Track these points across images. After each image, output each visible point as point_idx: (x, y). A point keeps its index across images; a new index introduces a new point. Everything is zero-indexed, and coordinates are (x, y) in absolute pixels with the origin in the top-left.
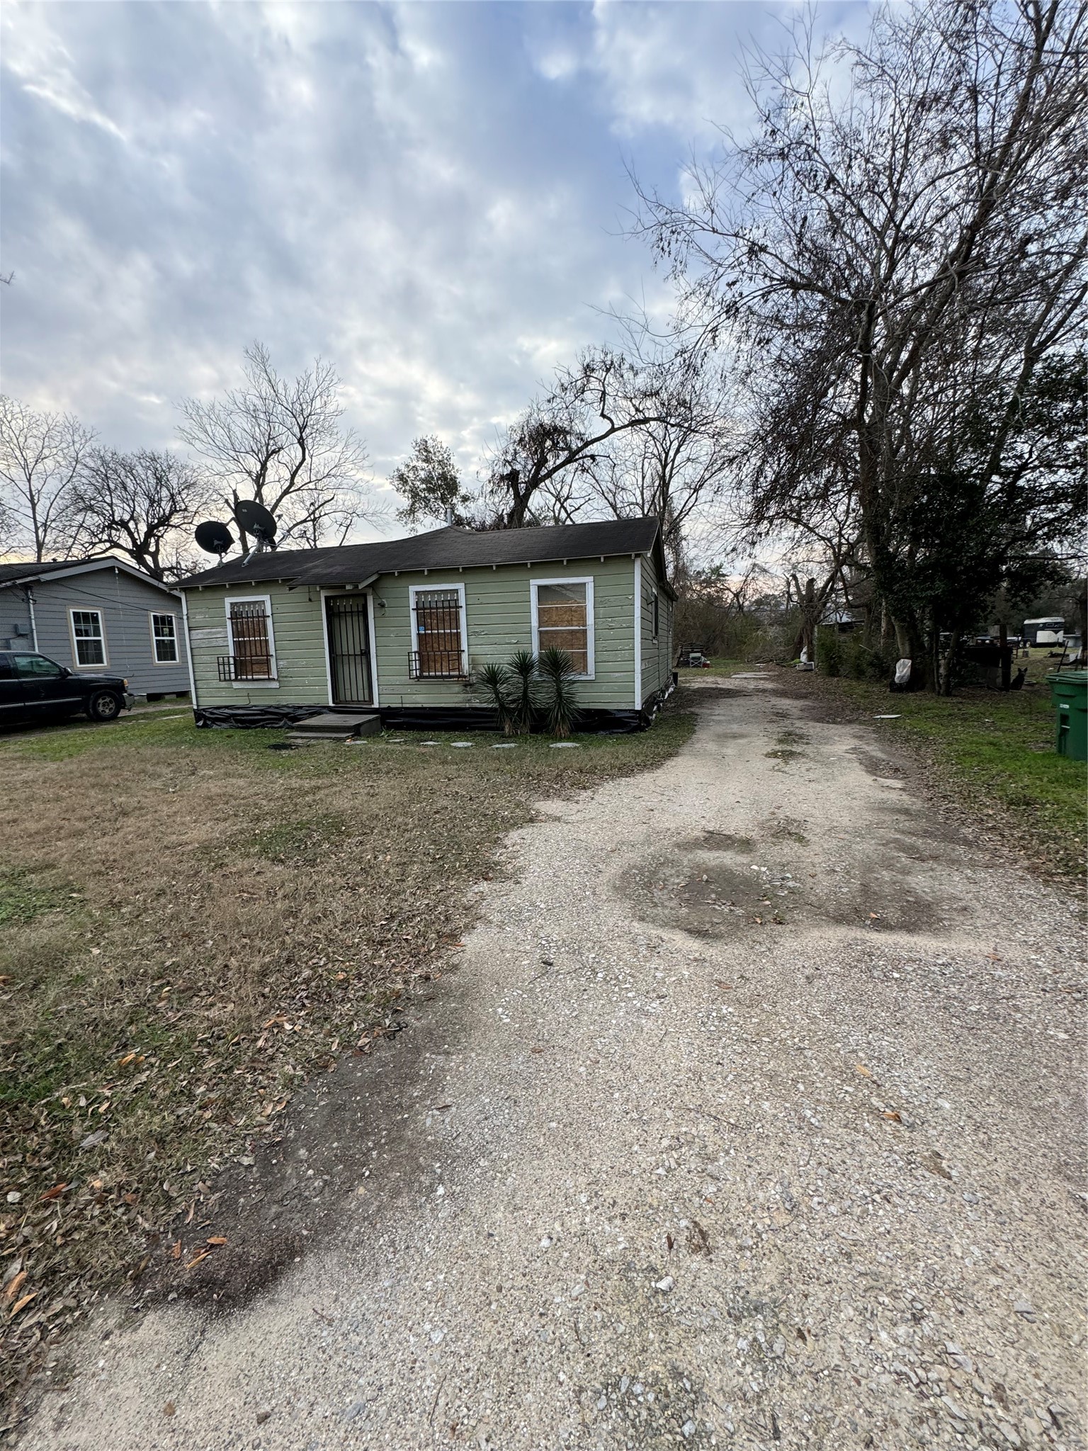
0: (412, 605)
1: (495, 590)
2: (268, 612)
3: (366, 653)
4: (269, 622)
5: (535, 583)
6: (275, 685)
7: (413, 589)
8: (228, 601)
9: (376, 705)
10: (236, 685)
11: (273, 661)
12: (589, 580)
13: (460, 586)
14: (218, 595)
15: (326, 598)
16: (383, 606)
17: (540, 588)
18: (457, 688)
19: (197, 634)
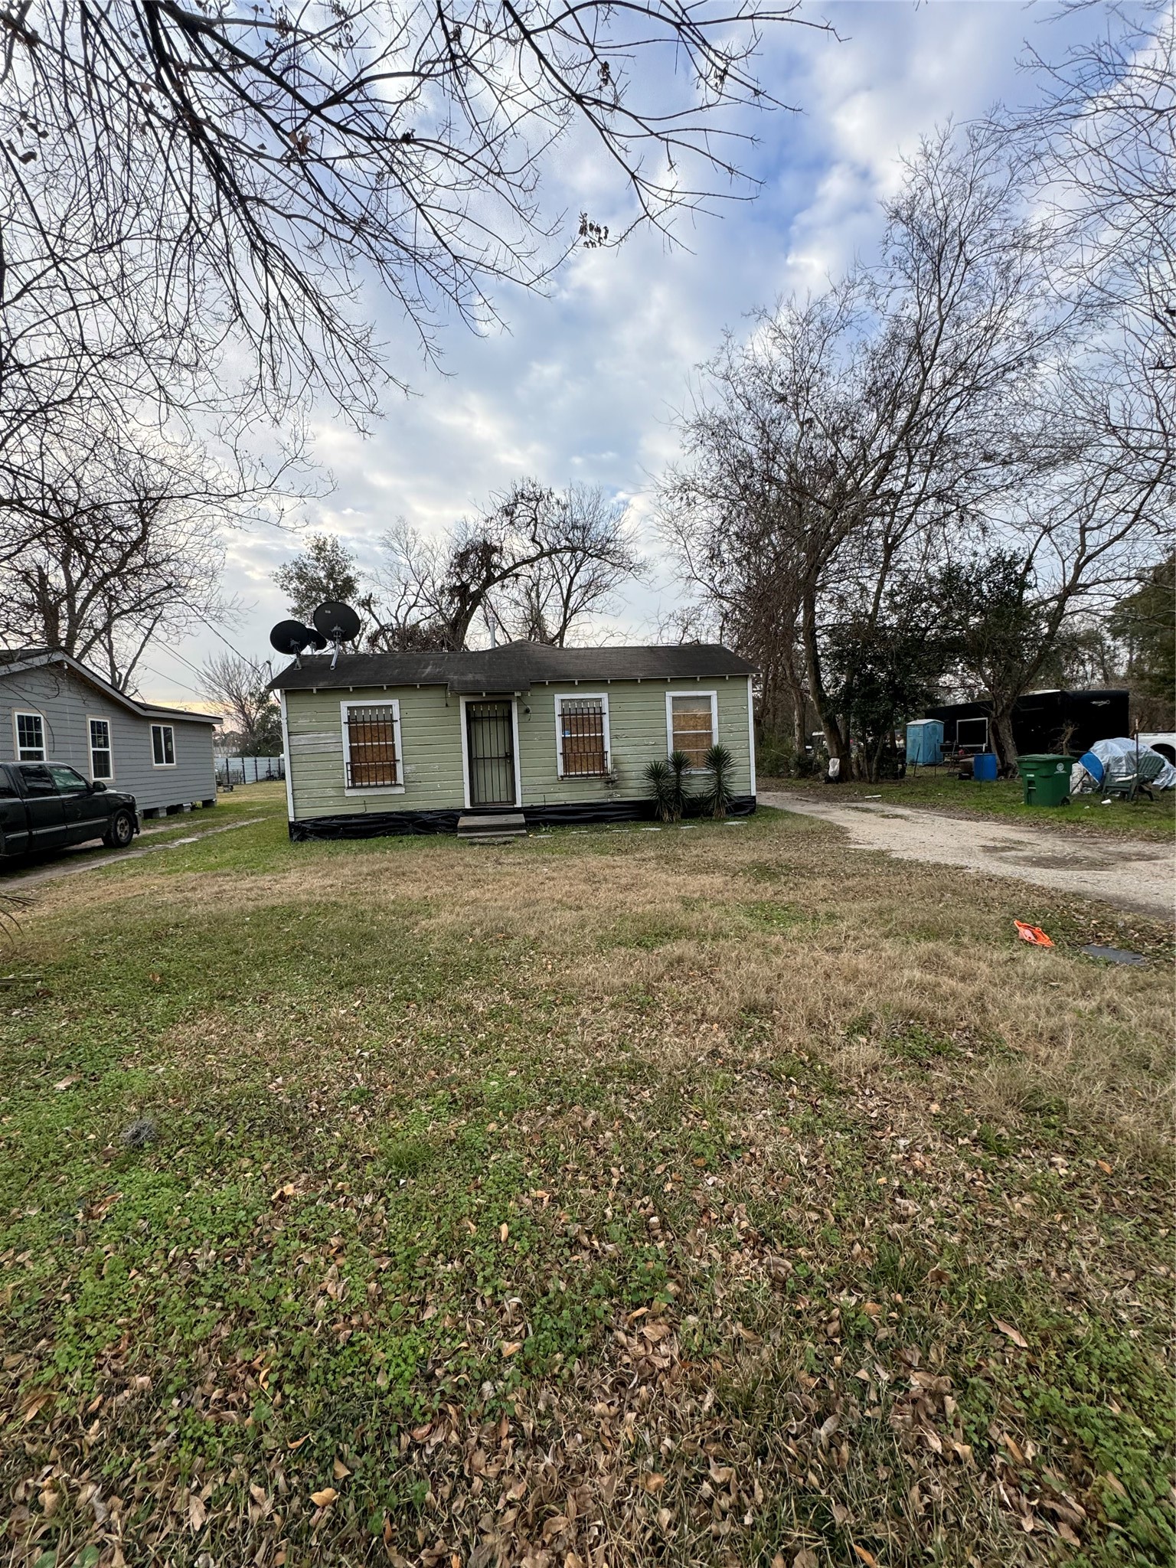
0: (558, 711)
1: (635, 700)
2: (396, 717)
3: (510, 756)
4: (397, 727)
5: (670, 694)
6: (400, 790)
7: (558, 697)
8: (344, 705)
9: (519, 805)
10: (348, 793)
11: (399, 767)
12: (713, 693)
13: (604, 696)
14: (330, 698)
15: (468, 704)
16: (527, 711)
17: (674, 699)
18: (599, 785)
19: (300, 740)
